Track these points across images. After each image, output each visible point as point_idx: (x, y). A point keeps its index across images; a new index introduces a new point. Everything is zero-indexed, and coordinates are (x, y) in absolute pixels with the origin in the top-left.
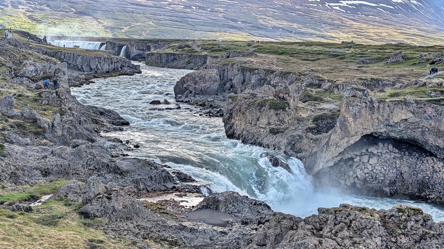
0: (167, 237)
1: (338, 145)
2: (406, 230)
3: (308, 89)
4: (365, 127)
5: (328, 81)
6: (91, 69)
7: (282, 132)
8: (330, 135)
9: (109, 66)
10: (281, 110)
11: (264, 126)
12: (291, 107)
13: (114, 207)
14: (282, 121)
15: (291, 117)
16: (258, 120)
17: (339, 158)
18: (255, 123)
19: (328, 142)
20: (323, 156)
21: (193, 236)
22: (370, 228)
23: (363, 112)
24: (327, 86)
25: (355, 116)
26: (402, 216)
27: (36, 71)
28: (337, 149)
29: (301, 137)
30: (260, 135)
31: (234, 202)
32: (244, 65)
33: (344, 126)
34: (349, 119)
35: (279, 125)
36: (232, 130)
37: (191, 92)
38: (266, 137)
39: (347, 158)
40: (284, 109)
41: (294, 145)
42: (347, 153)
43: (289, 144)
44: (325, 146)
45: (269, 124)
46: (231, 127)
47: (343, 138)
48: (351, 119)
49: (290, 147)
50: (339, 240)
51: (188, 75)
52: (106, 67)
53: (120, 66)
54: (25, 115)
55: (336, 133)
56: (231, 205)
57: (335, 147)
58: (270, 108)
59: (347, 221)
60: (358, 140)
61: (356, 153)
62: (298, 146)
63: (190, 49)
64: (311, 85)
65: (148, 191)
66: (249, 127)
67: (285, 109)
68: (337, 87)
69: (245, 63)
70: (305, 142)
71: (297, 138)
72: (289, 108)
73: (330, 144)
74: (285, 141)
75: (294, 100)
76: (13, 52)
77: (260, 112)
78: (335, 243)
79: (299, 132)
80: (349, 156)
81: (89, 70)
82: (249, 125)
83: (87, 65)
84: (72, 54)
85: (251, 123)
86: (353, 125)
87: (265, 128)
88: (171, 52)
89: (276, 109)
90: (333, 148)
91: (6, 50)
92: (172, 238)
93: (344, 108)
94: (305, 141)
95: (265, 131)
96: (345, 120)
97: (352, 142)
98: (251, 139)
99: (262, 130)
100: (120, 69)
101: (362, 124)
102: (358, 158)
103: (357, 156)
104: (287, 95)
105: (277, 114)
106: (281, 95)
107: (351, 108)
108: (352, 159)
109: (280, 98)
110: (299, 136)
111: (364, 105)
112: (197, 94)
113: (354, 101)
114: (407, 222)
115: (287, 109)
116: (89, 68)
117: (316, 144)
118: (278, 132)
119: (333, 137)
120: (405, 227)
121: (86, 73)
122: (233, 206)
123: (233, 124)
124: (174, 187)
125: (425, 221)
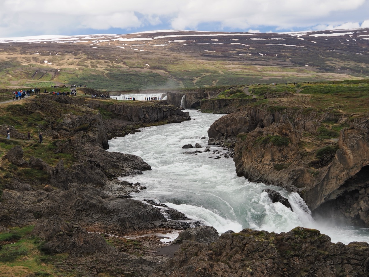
0: (124, 271)
1: (338, 177)
2: (301, 252)
3: (325, 124)
4: (364, 158)
5: (345, 116)
6: (140, 119)
7: (286, 168)
8: (330, 168)
9: (157, 115)
10: (284, 146)
11: (268, 163)
12: (294, 142)
13: (74, 243)
14: (286, 157)
15: (293, 152)
16: (263, 157)
17: (342, 191)
18: (260, 160)
19: (327, 176)
20: (325, 189)
21: (151, 269)
22: (262, 251)
23: (361, 143)
24: (343, 121)
25: (352, 148)
26: (297, 238)
27: (73, 122)
28: (338, 182)
29: (303, 172)
30: (265, 171)
31: (206, 236)
32: (273, 105)
33: (343, 158)
34: (347, 151)
35: (283, 161)
36: (241, 169)
37: (223, 135)
38: (271, 173)
39: (351, 190)
40: (286, 145)
41: (296, 179)
42: (351, 186)
43: (291, 179)
44: (326, 179)
45: (273, 160)
46: (241, 166)
47: (342, 171)
48: (349, 151)
49: (291, 182)
50: (231, 263)
51: (220, 119)
52: (154, 116)
53: (169, 114)
54: (33, 163)
55: (335, 165)
56: (203, 240)
57: (335, 179)
58: (273, 145)
59: (241, 245)
60: (358, 171)
61: (360, 185)
62: (300, 181)
63: (242, 93)
64: (328, 120)
65: (135, 229)
66: (255, 164)
67: (288, 144)
68: (352, 120)
69: (275, 103)
70: (307, 177)
71: (299, 172)
72: (292, 144)
73: (330, 177)
74: (287, 176)
75: (296, 136)
76: (54, 107)
77: (264, 149)
78: (226, 266)
79: (301, 167)
80: (354, 189)
81: (138, 120)
82: (255, 162)
83: (136, 116)
84: (122, 106)
85: (257, 161)
86: (352, 157)
87: (270, 164)
88: (224, 98)
89: (279, 145)
90: (333, 182)
91: (48, 106)
92: (129, 271)
93: (342, 141)
94: (307, 175)
95: (270, 168)
96: (344, 153)
97: (352, 174)
98: (258, 176)
99: (267, 167)
100: (169, 117)
101: (360, 156)
102: (363, 190)
103: (362, 188)
104: (289, 131)
105: (280, 150)
106: (284, 131)
107: (348, 140)
108: (357, 191)
109: (283, 134)
110: (301, 170)
111: (361, 136)
112: (229, 136)
113: (352, 134)
114: (302, 244)
115: (290, 144)
116: (138, 118)
117: (317, 177)
118: (282, 168)
119: (332, 170)
120: (300, 249)
121: (134, 123)
122: (204, 240)
123: (243, 162)
124: (162, 225)
125: (321, 243)
